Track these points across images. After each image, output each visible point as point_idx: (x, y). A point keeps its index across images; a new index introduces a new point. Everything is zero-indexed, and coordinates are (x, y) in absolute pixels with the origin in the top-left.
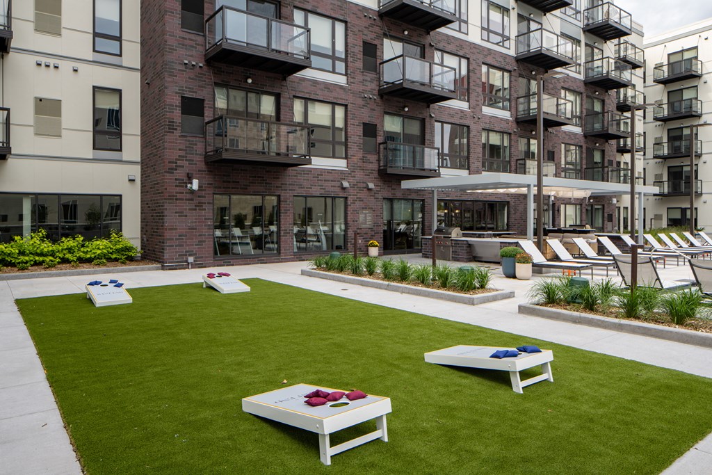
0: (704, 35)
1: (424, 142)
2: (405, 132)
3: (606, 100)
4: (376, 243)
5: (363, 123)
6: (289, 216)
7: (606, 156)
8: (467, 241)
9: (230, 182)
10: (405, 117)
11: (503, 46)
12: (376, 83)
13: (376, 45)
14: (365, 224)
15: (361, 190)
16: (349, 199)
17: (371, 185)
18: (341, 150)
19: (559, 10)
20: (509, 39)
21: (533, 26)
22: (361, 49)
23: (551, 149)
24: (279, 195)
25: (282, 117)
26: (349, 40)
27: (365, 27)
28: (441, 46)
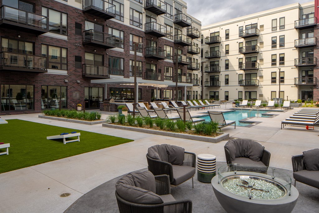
0: (221, 27)
1: (104, 64)
2: (95, 60)
3: (183, 50)
4: (80, 105)
5: (75, 56)
6: (39, 94)
7: (183, 72)
8: (115, 104)
9: (9, 79)
10: (95, 54)
11: (139, 27)
12: (81, 40)
13: (81, 24)
14: (76, 97)
15: (74, 83)
16: (68, 87)
17: (79, 81)
18: (64, 67)
19: (164, 14)
20: (142, 24)
21: (153, 20)
22: (75, 25)
23: (159, 68)
24: (34, 85)
25: (36, 52)
26: (68, 21)
27: (76, 17)
28: (111, 26)
